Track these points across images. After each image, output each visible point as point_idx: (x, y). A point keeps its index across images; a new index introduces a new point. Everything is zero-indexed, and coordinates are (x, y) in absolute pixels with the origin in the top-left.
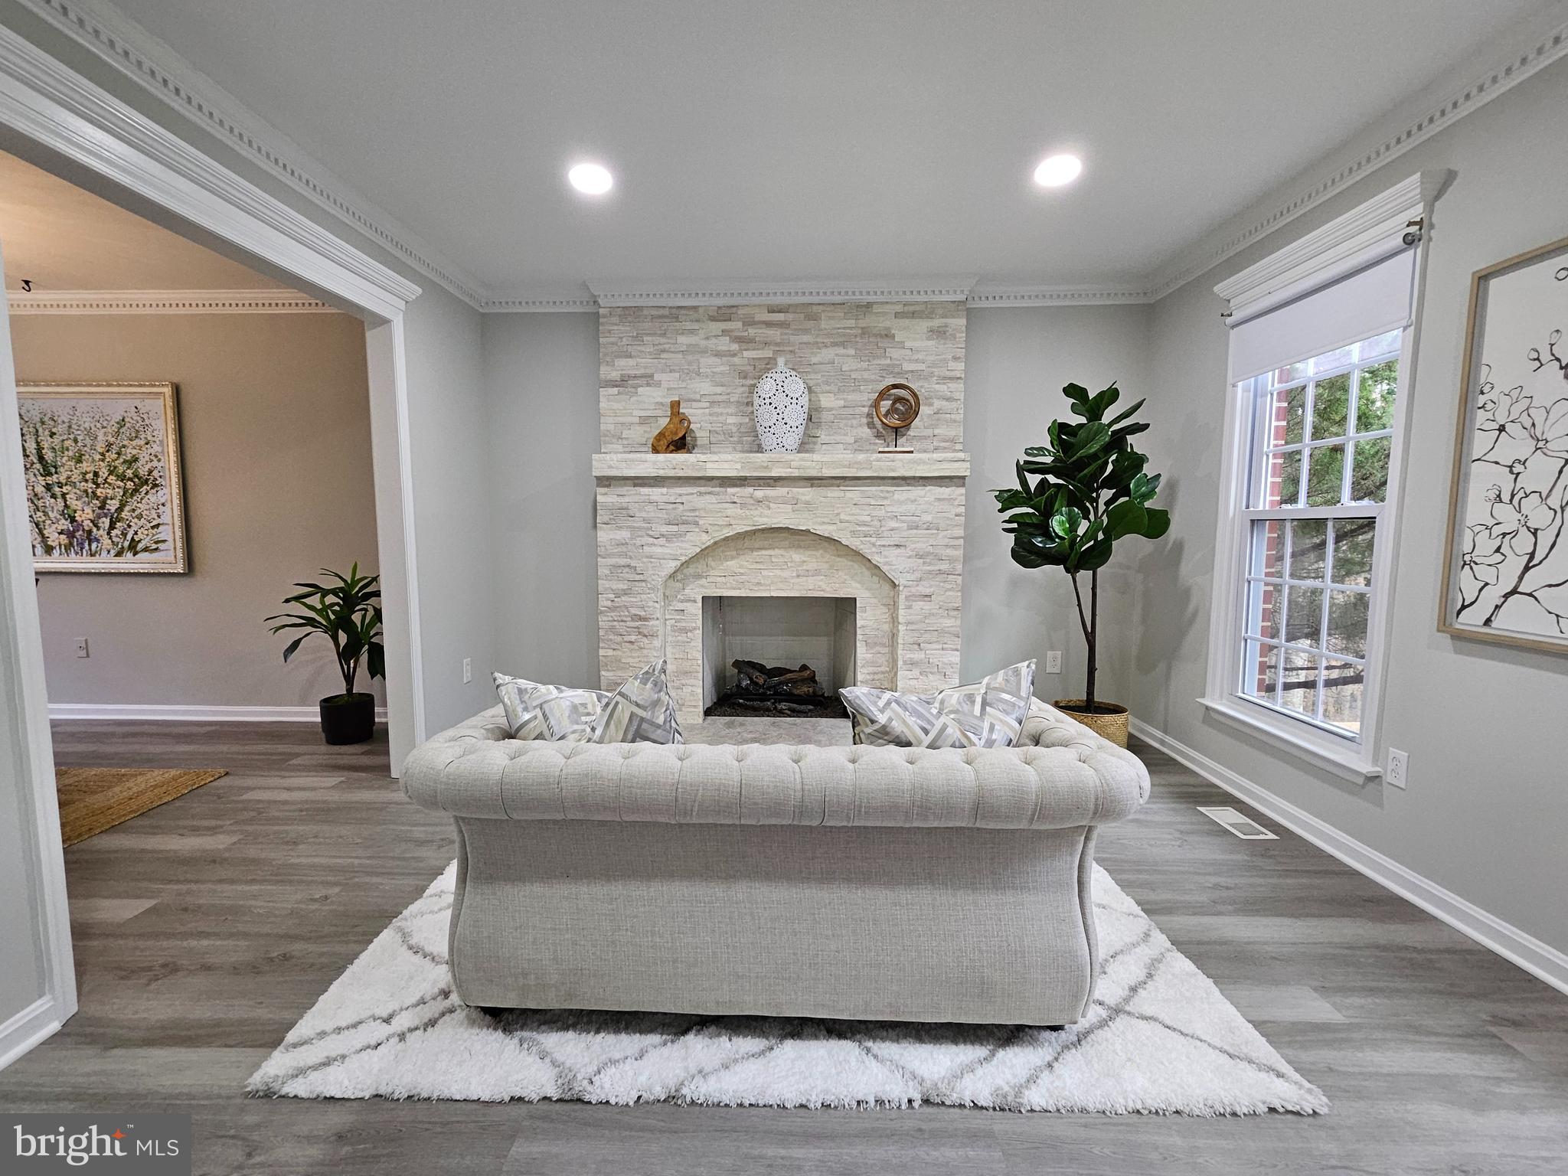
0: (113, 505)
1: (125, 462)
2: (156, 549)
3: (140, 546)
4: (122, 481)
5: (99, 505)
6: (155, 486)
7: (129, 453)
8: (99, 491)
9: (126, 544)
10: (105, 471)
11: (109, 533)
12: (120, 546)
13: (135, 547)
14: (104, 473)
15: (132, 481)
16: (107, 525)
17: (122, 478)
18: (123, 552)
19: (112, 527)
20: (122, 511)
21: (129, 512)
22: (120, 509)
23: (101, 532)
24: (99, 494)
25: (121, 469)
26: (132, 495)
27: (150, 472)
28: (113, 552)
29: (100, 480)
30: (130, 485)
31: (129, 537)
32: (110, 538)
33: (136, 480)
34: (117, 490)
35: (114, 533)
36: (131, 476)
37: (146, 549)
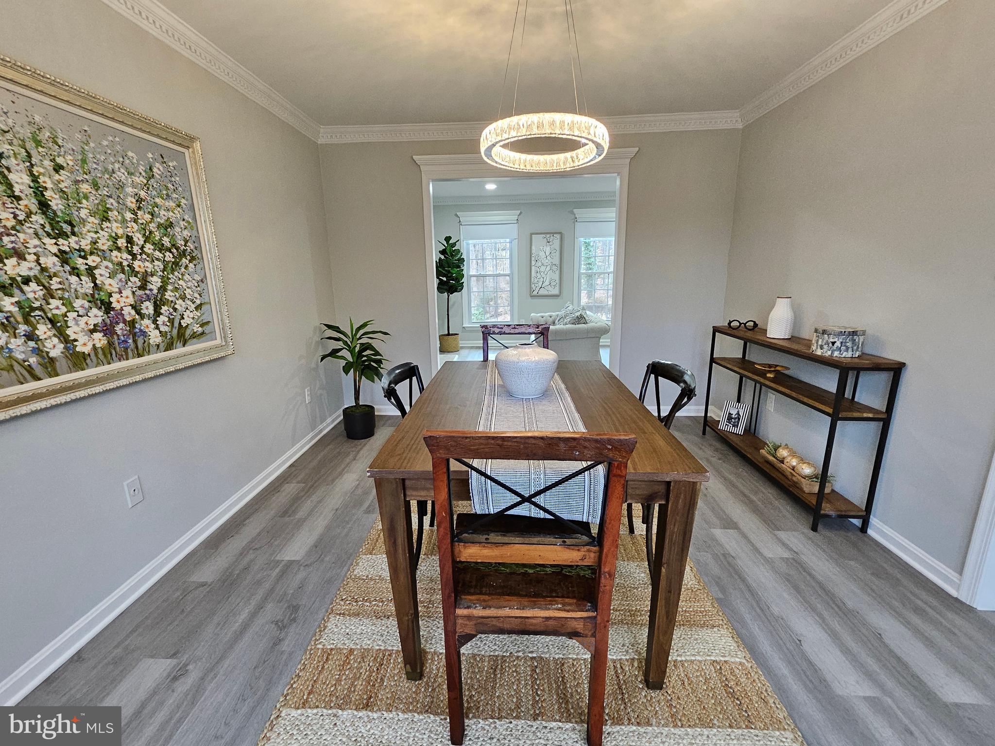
0: (155, 283)
1: (159, 226)
2: (203, 333)
3: (188, 333)
4: (160, 250)
5: (139, 284)
6: (193, 259)
7: (163, 216)
8: (136, 264)
9: (175, 332)
10: (140, 236)
11: (155, 322)
12: (169, 337)
13: (183, 335)
14: (139, 239)
15: (171, 252)
16: (151, 311)
17: (161, 248)
18: (172, 343)
19: (157, 313)
20: (165, 290)
21: (172, 291)
22: (163, 289)
23: (146, 322)
24: (137, 269)
25: (157, 236)
26: (173, 271)
27: (186, 242)
28: (162, 347)
29: (136, 249)
30: (169, 257)
31: (176, 324)
32: (157, 328)
33: (174, 250)
34: (156, 263)
35: (161, 319)
36: (169, 245)
37: (194, 336)
